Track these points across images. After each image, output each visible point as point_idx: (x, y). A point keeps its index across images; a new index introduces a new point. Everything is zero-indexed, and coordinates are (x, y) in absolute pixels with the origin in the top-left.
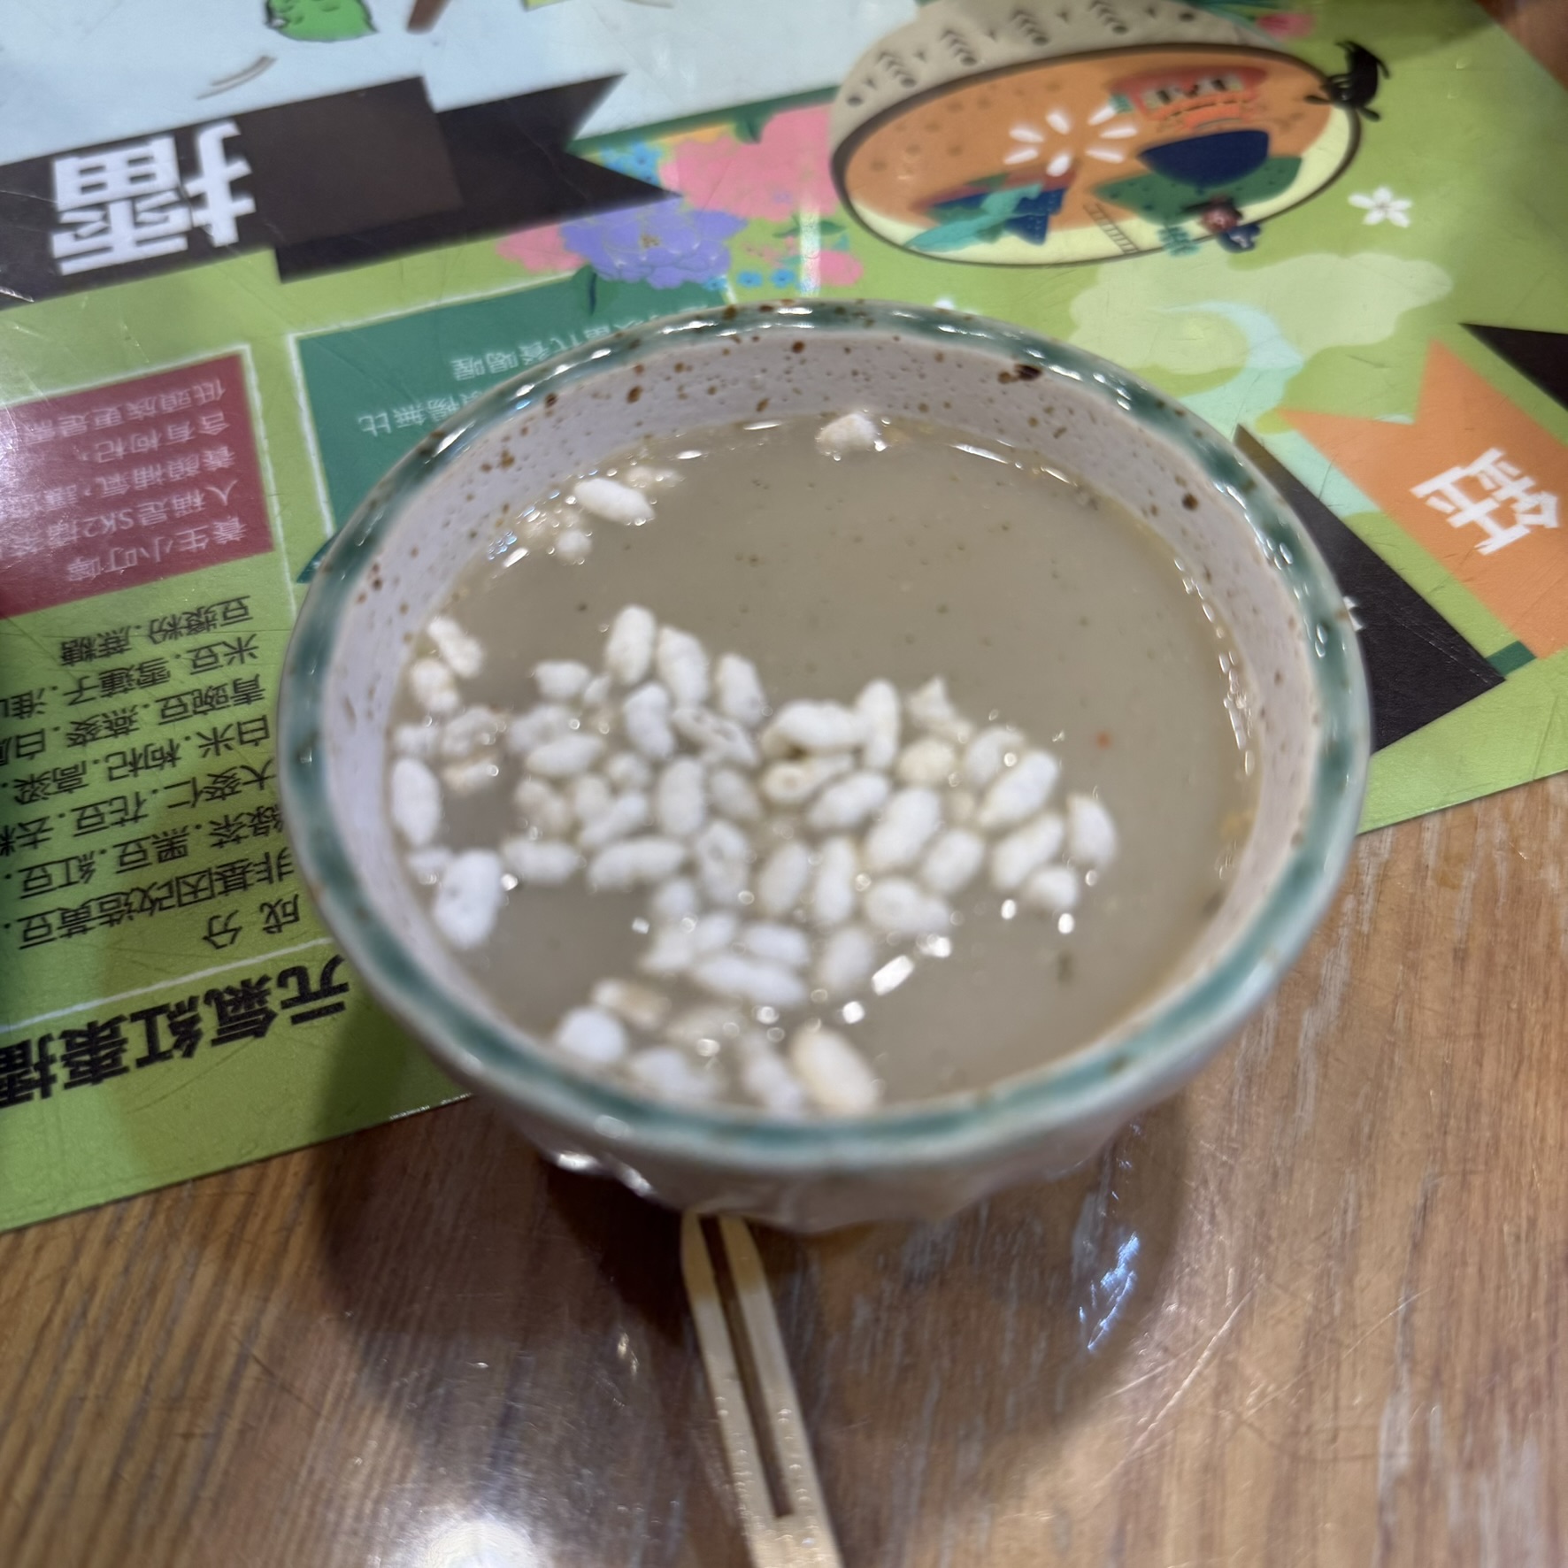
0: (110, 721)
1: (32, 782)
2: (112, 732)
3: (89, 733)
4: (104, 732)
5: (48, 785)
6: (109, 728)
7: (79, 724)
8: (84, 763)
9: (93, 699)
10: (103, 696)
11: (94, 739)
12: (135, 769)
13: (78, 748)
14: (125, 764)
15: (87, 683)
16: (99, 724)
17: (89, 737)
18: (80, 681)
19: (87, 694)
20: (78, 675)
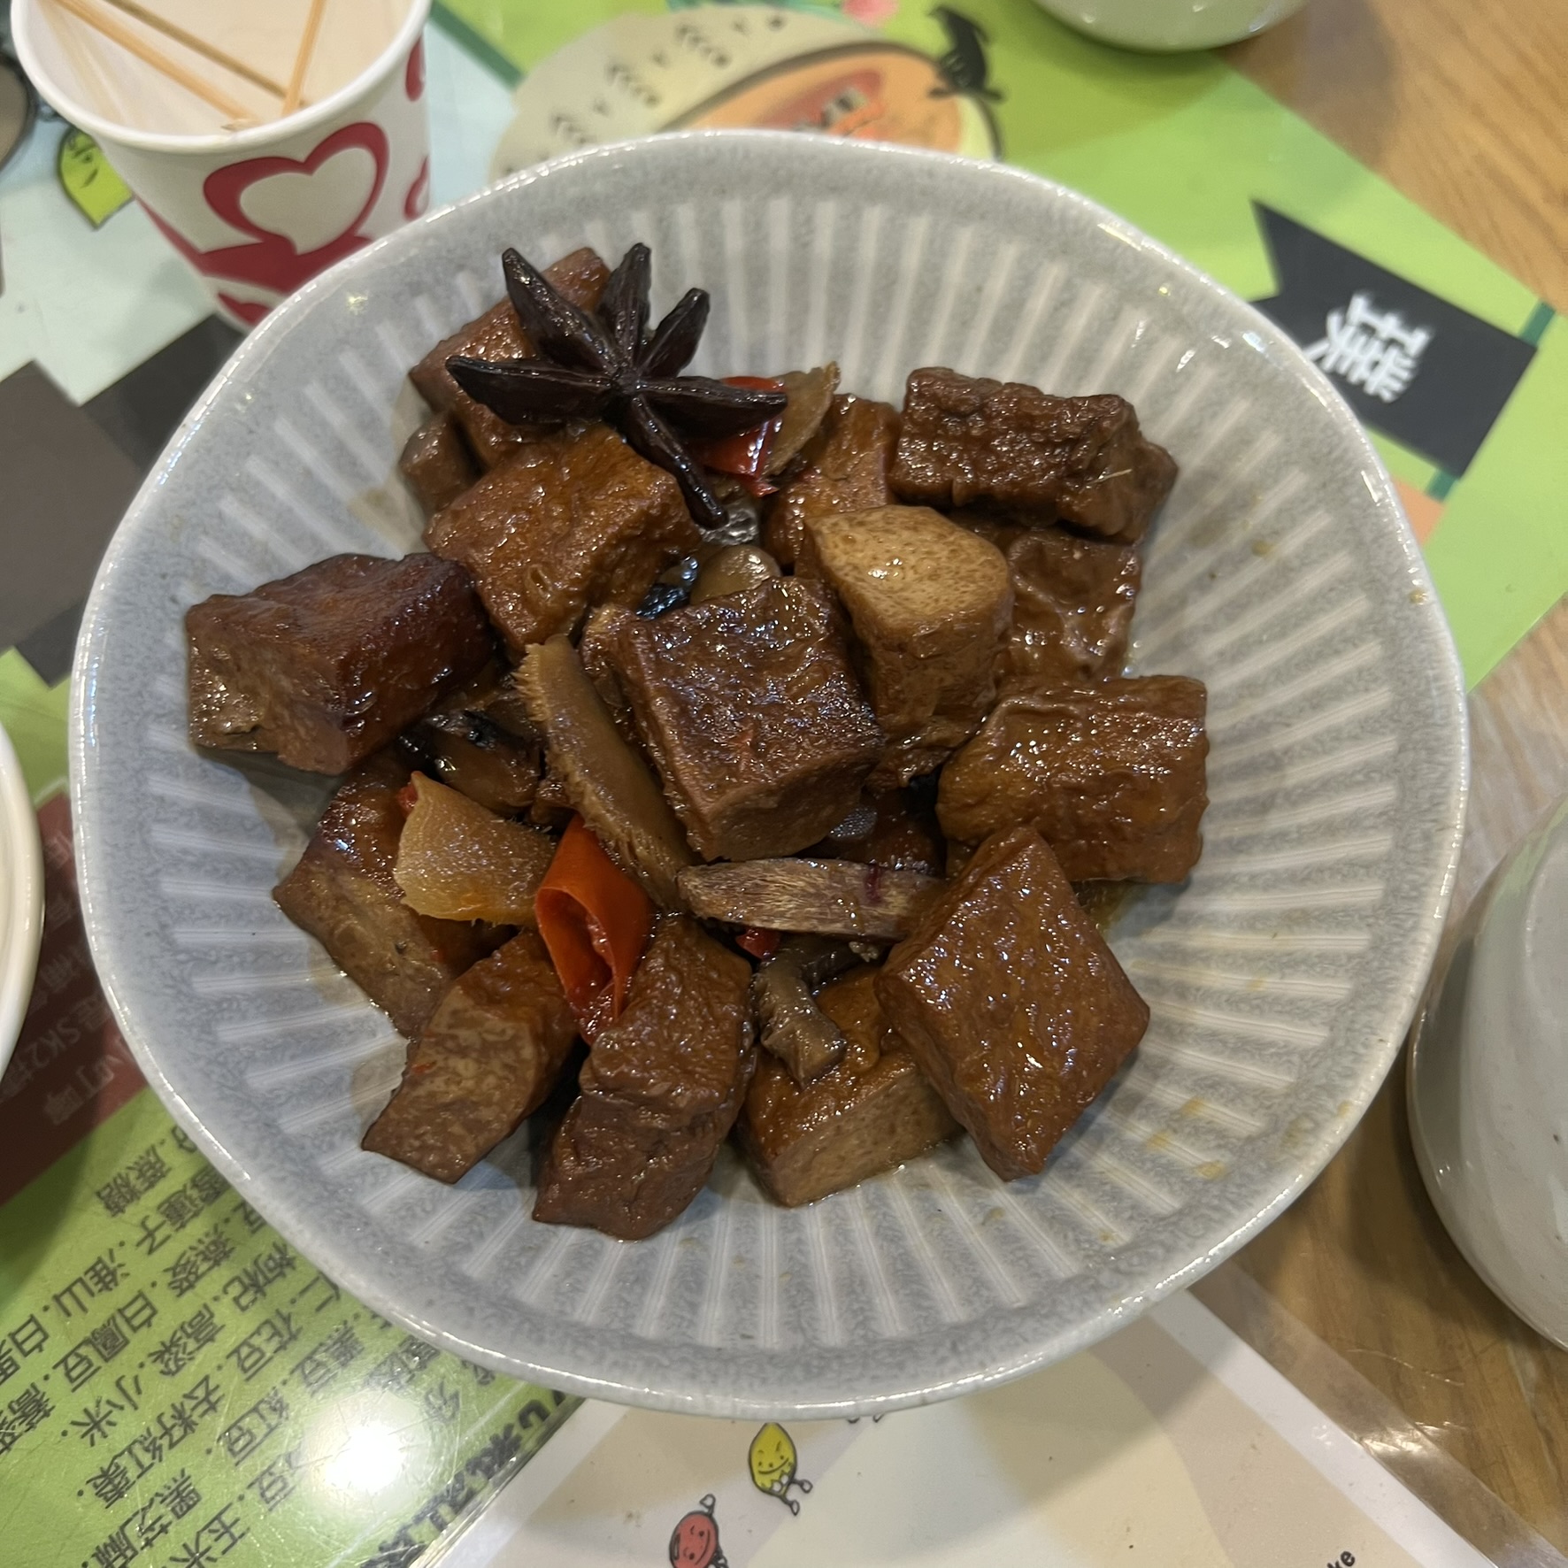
0: (202, 1252)
1: (168, 1349)
2: (211, 1263)
3: (190, 1273)
4: (203, 1267)
5: (185, 1344)
6: (206, 1259)
7: (173, 1270)
8: (206, 1306)
9: (168, 1238)
10: (177, 1230)
11: (198, 1278)
12: (259, 1289)
13: (189, 1295)
14: (245, 1290)
15: (151, 1224)
16: (193, 1259)
17: (192, 1278)
18: (143, 1224)
19: (159, 1236)
20: (137, 1220)
